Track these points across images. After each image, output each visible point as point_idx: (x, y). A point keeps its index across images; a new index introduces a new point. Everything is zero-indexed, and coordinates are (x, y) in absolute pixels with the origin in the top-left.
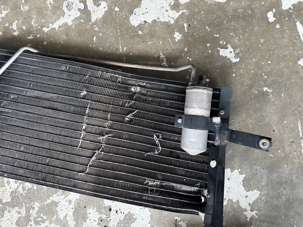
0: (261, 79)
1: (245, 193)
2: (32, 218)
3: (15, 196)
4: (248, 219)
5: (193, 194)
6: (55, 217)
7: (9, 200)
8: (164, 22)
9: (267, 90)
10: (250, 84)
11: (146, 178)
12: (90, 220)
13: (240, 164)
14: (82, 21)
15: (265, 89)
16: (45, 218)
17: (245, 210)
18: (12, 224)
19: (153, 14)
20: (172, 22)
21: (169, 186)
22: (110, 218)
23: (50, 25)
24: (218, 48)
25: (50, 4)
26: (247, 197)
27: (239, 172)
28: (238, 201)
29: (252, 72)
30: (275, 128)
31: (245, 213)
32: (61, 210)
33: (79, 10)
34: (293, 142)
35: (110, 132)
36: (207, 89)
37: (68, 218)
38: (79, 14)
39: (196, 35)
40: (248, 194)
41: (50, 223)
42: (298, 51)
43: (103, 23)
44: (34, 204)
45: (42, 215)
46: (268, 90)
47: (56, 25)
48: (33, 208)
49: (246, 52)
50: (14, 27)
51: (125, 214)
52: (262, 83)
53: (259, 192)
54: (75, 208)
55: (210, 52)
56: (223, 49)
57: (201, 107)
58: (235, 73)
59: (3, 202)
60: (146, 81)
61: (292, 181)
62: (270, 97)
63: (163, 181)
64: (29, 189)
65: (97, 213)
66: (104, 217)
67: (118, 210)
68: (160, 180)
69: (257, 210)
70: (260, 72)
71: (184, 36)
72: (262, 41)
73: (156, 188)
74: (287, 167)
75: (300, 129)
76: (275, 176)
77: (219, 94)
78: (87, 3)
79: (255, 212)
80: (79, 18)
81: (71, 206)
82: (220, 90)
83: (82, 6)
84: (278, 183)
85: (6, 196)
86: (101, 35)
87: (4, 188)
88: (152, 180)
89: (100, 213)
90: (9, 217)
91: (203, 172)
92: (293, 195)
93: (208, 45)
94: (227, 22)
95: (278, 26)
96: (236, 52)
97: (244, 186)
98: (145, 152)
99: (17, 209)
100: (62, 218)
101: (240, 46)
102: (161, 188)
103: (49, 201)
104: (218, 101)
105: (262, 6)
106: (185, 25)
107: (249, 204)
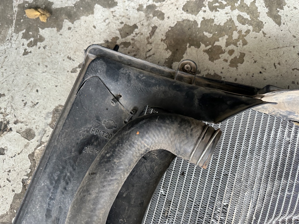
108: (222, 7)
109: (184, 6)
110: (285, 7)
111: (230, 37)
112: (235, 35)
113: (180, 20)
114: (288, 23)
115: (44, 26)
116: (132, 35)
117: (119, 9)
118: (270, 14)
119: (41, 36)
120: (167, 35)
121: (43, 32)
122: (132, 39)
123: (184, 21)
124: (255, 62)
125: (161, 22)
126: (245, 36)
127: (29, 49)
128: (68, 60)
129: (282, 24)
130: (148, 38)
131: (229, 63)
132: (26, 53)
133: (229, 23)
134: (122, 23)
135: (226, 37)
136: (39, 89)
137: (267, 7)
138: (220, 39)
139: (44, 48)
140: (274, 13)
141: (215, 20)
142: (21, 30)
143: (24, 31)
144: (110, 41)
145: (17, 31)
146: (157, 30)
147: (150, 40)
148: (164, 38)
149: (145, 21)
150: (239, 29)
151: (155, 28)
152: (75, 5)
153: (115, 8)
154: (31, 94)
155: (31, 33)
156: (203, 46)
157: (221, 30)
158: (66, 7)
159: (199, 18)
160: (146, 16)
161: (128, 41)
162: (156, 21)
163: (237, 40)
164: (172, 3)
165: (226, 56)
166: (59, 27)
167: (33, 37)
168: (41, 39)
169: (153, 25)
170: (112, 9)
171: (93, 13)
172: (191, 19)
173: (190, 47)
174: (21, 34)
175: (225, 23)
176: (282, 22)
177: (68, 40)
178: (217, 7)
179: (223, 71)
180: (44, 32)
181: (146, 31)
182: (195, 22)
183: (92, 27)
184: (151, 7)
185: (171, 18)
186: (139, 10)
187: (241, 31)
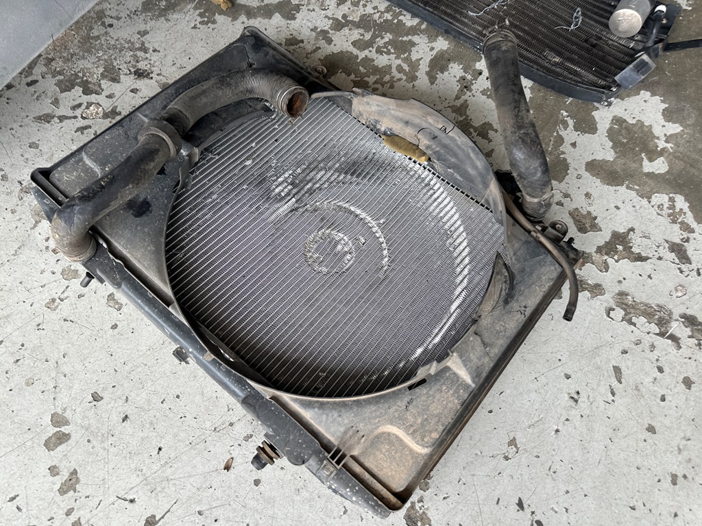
1: (662, 122)
2: (375, 46)
3: (366, 19)
4: (659, 149)
6: (406, 55)
7: (357, 20)
11: (546, 50)
12: (449, 74)
13: (664, 93)
16: (392, 51)
17: (658, 138)
18: (347, 41)
22: (477, 82)
27: (661, 100)
28: (651, 126)
31: (656, 141)
32: (417, 52)
37: (421, 62)
40: (666, 124)
41: (396, 58)
44: (385, 34)
45: (390, 47)
48: (383, 38)
53: (682, 129)
54: (435, 57)
59: (348, 19)
63: (566, 60)
64: (387, 20)
65: (462, 71)
66: (469, 77)
68: (563, 58)
69: (673, 144)
79: (671, 145)
81: (432, 53)
85: (354, 16)
87: (356, 8)
88: (553, 54)
89: (465, 72)
90: (347, 34)
97: (663, 114)
99: (361, 31)
100: (414, 59)
103: (405, 39)
107: (665, 135)
108: (388, 53)
109: (354, 41)
110: (446, 73)
111: (382, 78)
112: (387, 78)
113: (344, 50)
114: (441, 86)
115: (221, 12)
116: (296, 46)
117: (294, 24)
118: (428, 73)
119: (214, 20)
120: (326, 57)
121: (217, 17)
122: (294, 50)
123: (347, 52)
125: (326, 45)
126: (396, 82)
127: (199, 26)
129: (435, 84)
130: (308, 53)
132: (195, 27)
133: (387, 68)
134: (291, 35)
135: (378, 77)
136: (192, 58)
137: (429, 67)
138: (371, 76)
139: (213, 29)
140: (433, 74)
141: (376, 61)
142: (200, 9)
143: (202, 11)
145: (195, 8)
146: (320, 51)
147: (309, 56)
148: (322, 58)
149: (313, 40)
150: (393, 75)
152: (258, 7)
153: (292, 22)
154: (183, 59)
155: (207, 14)
156: (353, 76)
157: (376, 70)
158: (249, 6)
159: (362, 54)
160: (316, 37)
162: (322, 43)
163: (386, 83)
164: (345, 36)
166: (235, 19)
167: (208, 17)
168: (214, 22)
169: (318, 46)
170: (289, 22)
171: (270, 19)
172: (355, 53)
173: (341, 73)
174: (198, 12)
175: (383, 66)
176: (436, 82)
178: (384, 52)
180: (220, 18)
181: (309, 48)
182: (357, 57)
184: (324, 33)
185: (337, 46)
186: (312, 30)
187: (394, 77)
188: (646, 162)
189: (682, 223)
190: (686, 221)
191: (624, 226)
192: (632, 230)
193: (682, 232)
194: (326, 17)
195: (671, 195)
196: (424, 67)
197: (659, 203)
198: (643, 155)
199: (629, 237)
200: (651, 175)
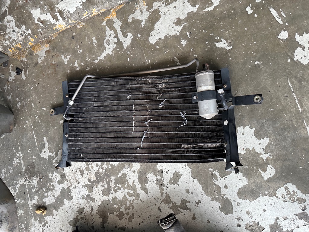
0: (251, 56)
1: (258, 142)
2: (112, 188)
3: (98, 175)
4: (265, 160)
5: (217, 148)
6: (127, 184)
7: (95, 179)
8: (173, 35)
9: (257, 63)
10: (244, 62)
11: (181, 144)
12: (150, 182)
13: (249, 121)
14: (118, 50)
15: (256, 63)
16: (120, 186)
17: (261, 154)
18: (100, 194)
19: (164, 32)
20: (178, 34)
21: (199, 146)
22: (164, 178)
23: (99, 58)
24: (215, 43)
25: (96, 44)
26: (260, 144)
27: (250, 127)
28: (253, 148)
29: (244, 53)
30: (270, 89)
31: (261, 156)
32: (130, 178)
33: (115, 43)
34: (287, 96)
35: (151, 118)
36: (208, 72)
37: (135, 184)
38: (115, 46)
39: (197, 38)
40: (260, 141)
41: (124, 189)
42: (276, 29)
43: (132, 48)
44: (111, 178)
45: (118, 184)
46: (259, 63)
47: (102, 57)
48: (111, 181)
49: (235, 40)
50: (76, 65)
51: (173, 173)
52: (253, 59)
53: (269, 139)
54: (139, 176)
55: (209, 47)
56: (218, 43)
57: (206, 84)
58: (230, 57)
59: (91, 181)
60: (168, 79)
61: (293, 125)
62: (261, 67)
63: (194, 143)
65: (154, 176)
66: (159, 178)
67: (168, 171)
68: (191, 143)
69: (270, 152)
70: (250, 51)
71: (188, 41)
72: (246, 29)
73: (190, 150)
74: (287, 115)
75: (290, 86)
76: (278, 124)
77: (221, 74)
78: (119, 37)
79: (269, 154)
80: (116, 48)
81: (136, 175)
82: (220, 71)
83: (116, 40)
84: (282, 129)
85: (92, 177)
86: (132, 56)
87: (90, 172)
88: (186, 144)
89: (156, 175)
90: (97, 190)
91: (221, 131)
92: (296, 136)
93: (207, 43)
94: (218, 23)
95: (256, 16)
96: (228, 42)
97: (256, 136)
98: (177, 126)
99: (101, 184)
100: (131, 184)
101: (230, 37)
102: (193, 149)
103: (120, 174)
104: (221, 79)
105: (241, 4)
106: (188, 33)
107: (263, 149)
108: (119, 189)
109: (102, 192)
110: (149, 182)
111: (126, 205)
112: (128, 204)
113: (102, 201)
114: (151, 192)
115: (46, 215)
116: (84, 213)
117: (74, 200)
118: (142, 188)
119: (46, 221)
120: (98, 210)
122: (84, 215)
123: (104, 201)
124: (139, 217)
125: (94, 203)
126: (133, 203)
127: (44, 229)
128: (61, 231)
129: (148, 193)
130: (91, 213)
131: (128, 220)
132: (43, 231)
133: (124, 198)
134: (78, 207)
135: (124, 206)
137: (140, 184)
138: (122, 207)
139: (49, 227)
140: (144, 187)
141: (118, 197)
142: (37, 219)
144: (75, 218)
146: (94, 208)
148: (97, 212)
149: (87, 204)
150: (129, 200)
151: (92, 207)
152: (55, 201)
155: (42, 220)
156: (115, 213)
157: (121, 202)
158: (52, 203)
159: (110, 198)
160: (87, 201)
161: (83, 217)
162: (92, 203)
163: (129, 207)
164: (97, 192)
165: (126, 216)
166: (53, 215)
167: (43, 222)
168: (47, 223)
170: (72, 201)
171: (64, 205)
172: (107, 199)
173: (109, 215)
174: (38, 221)
175: (122, 198)
176: (148, 191)
177: (58, 221)
178: (117, 189)
179: (126, 224)
180: (47, 219)
181: (89, 210)
182: (109, 200)
183: (66, 212)
184: (88, 196)
185: (98, 200)
186: (83, 199)
187: (130, 201)
188: (263, 174)
189: (298, 199)
190: (299, 197)
191: (273, 219)
192: (277, 219)
193: (300, 204)
194: (83, 186)
195: (285, 186)
196: (138, 186)
197: (281, 195)
198: (259, 170)
199: (278, 224)
200: (270, 180)
